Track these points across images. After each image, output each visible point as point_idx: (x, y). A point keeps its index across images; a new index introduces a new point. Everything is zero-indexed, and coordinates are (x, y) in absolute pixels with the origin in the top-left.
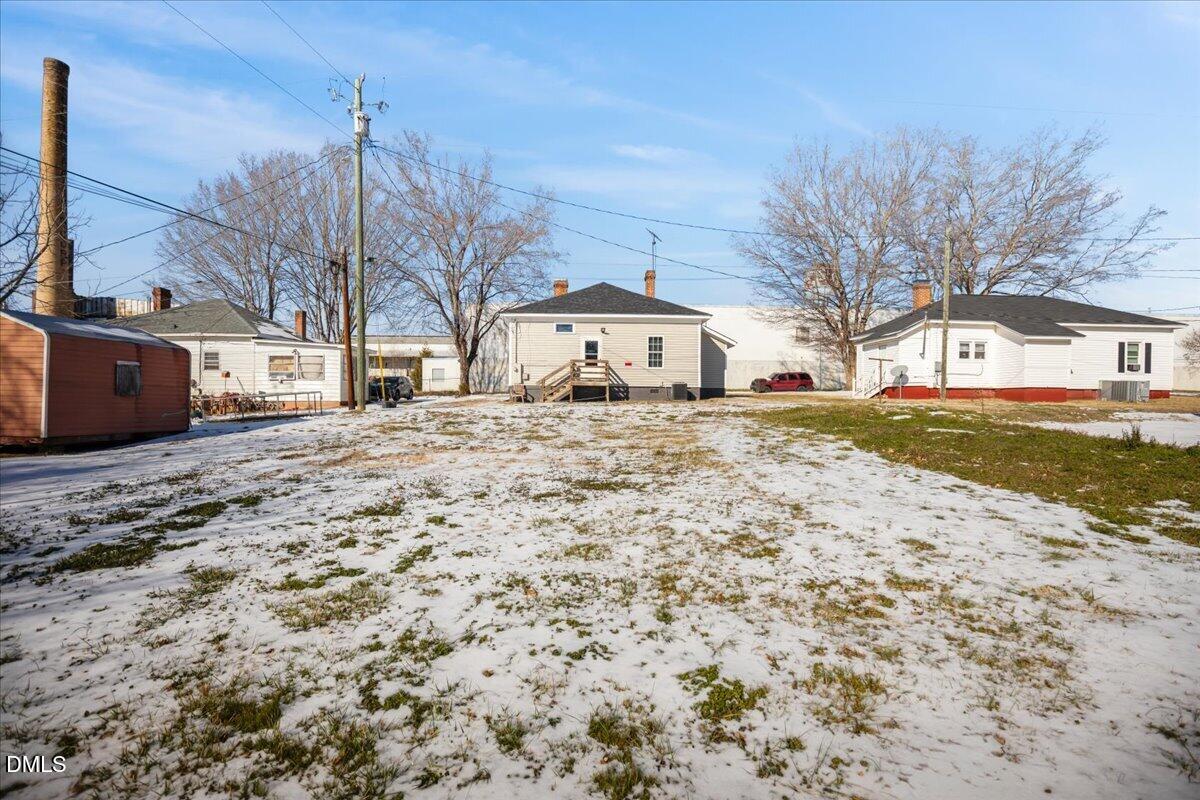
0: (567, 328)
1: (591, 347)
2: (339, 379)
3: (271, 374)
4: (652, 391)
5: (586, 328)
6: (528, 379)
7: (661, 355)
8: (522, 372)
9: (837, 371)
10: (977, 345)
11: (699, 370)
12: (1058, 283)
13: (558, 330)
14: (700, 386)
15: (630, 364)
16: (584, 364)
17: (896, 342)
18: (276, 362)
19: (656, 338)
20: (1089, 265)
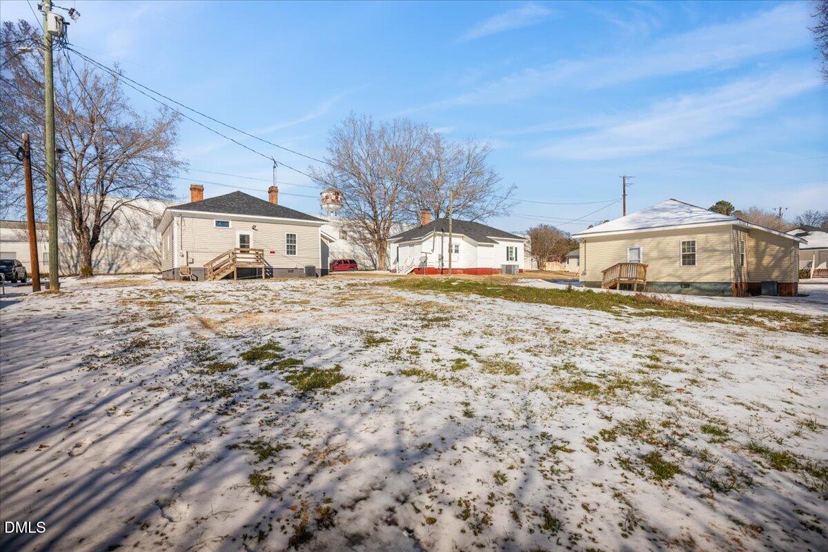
0: (225, 224)
1: (244, 239)
4: (289, 271)
5: (240, 226)
6: (193, 263)
7: (295, 246)
8: (187, 257)
9: (364, 259)
10: (456, 246)
11: (320, 257)
12: (478, 217)
13: (217, 225)
14: (321, 268)
15: (274, 252)
16: (239, 252)
17: (420, 243)
19: (291, 235)
20: (490, 208)
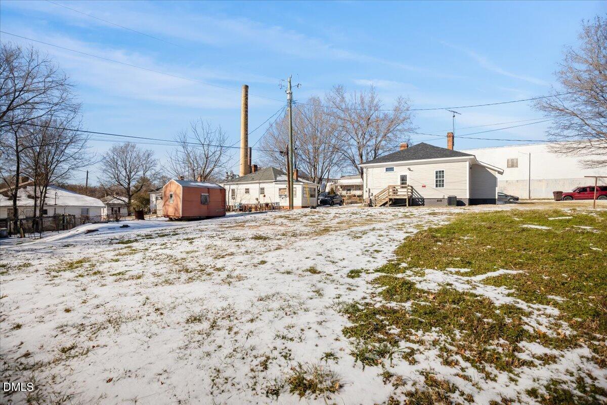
0: (391, 170)
1: (403, 179)
2: (301, 197)
3: (280, 195)
4: (438, 201)
5: (401, 169)
6: (372, 196)
7: (443, 180)
8: (369, 192)
11: (467, 188)
13: (386, 171)
14: (468, 197)
15: (425, 186)
16: (399, 187)
18: (282, 190)
19: (440, 171)
